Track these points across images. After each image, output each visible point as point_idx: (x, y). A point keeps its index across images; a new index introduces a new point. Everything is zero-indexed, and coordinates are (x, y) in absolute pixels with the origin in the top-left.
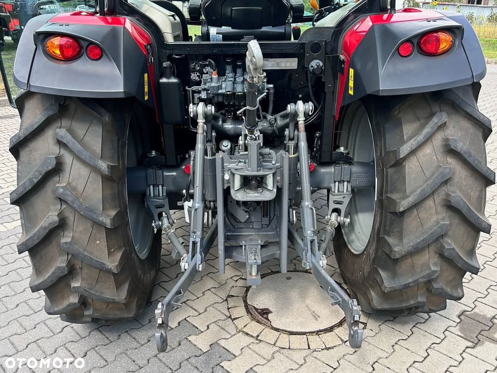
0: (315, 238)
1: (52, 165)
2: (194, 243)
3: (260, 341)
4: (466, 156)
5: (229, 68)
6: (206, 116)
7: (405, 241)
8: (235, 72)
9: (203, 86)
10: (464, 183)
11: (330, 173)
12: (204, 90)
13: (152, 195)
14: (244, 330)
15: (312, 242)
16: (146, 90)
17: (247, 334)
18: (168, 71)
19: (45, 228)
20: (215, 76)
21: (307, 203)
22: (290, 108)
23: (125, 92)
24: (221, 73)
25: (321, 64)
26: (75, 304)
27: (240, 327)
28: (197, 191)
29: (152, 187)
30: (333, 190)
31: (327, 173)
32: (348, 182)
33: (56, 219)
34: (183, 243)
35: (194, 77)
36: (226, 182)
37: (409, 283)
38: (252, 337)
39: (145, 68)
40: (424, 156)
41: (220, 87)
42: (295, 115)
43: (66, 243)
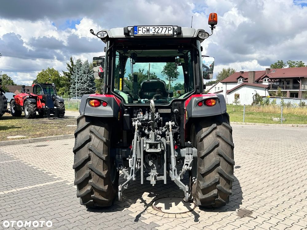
0: (176, 169)
1: (88, 138)
2: (132, 170)
3: (157, 215)
4: (223, 138)
5: (147, 112)
6: (138, 126)
7: (205, 167)
8: (149, 113)
9: (138, 118)
10: (224, 147)
11: (184, 151)
12: (138, 119)
13: (117, 158)
14: (151, 212)
15: (175, 170)
16: (119, 117)
17: (152, 214)
18: (126, 112)
19: (83, 159)
20: (142, 114)
21: (173, 156)
22: (167, 123)
23: (114, 115)
24: (144, 114)
25: (177, 110)
26: (89, 190)
27: (149, 212)
28: (134, 156)
29: (117, 155)
30: (186, 157)
31: (183, 151)
32: (192, 154)
33: (88, 156)
34: (128, 172)
35: (135, 115)
36: (144, 148)
37: (209, 184)
38: (154, 214)
39: (119, 110)
40: (209, 138)
41: (143, 118)
42: (168, 126)
43: (90, 164)
